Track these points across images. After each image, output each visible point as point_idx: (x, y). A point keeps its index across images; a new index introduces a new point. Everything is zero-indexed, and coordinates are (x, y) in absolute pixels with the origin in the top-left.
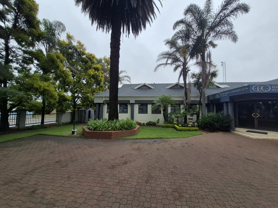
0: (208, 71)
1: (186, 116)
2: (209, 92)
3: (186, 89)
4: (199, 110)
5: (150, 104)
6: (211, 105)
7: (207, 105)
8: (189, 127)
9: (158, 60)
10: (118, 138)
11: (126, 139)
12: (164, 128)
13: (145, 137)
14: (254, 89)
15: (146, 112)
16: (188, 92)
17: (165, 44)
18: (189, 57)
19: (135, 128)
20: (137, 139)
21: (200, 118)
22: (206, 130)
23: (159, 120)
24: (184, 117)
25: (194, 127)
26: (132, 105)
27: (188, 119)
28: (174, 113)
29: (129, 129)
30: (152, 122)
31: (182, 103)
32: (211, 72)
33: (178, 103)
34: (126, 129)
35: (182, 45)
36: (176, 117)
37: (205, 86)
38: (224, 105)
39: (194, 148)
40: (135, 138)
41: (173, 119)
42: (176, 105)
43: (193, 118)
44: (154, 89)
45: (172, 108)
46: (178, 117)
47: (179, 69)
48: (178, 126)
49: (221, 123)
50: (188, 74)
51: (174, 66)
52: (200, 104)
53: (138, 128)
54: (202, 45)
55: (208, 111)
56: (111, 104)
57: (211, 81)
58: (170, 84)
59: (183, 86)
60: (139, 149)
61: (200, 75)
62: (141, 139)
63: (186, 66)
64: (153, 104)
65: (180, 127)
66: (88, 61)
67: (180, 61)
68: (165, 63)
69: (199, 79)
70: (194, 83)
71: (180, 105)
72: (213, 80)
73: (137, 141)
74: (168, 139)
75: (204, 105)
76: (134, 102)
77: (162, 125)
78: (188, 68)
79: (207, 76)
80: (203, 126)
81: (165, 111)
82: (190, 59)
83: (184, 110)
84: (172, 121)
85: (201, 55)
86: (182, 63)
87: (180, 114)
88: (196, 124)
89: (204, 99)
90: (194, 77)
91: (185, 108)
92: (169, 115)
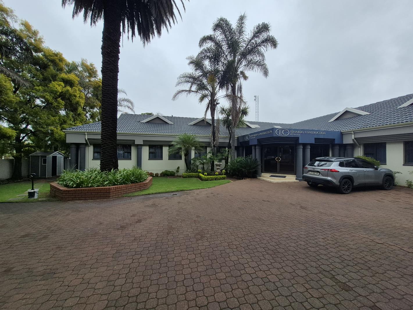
0: (238, 107)
1: (213, 162)
2: (239, 133)
3: (214, 127)
4: (228, 154)
5: (166, 146)
6: (241, 149)
7: (237, 148)
8: (216, 175)
9: (179, 83)
10: (120, 195)
11: (133, 196)
12: (185, 178)
13: (160, 191)
14: (277, 133)
15: (161, 158)
16: (217, 132)
17: (189, 64)
18: (218, 86)
19: (146, 180)
20: (149, 194)
21: (229, 164)
22: (234, 178)
23: (178, 168)
24: (211, 162)
25: (222, 174)
26: (139, 147)
27: (215, 166)
28: (199, 158)
29: (137, 182)
30: (169, 171)
31: (208, 145)
32: (241, 108)
33: (204, 145)
34: (132, 182)
35: (210, 68)
36: (201, 164)
37: (235, 125)
38: (252, 148)
39: (220, 196)
40: (146, 193)
41: (197, 167)
42: (202, 148)
43: (221, 163)
44: (172, 124)
45: (196, 152)
46: (203, 164)
47: (206, 101)
48: (203, 174)
49: (248, 168)
50: (216, 108)
51: (199, 95)
52: (229, 147)
53: (151, 180)
54: (233, 74)
55: (237, 154)
56: (104, 146)
57: (241, 119)
58: (194, 119)
59: (211, 122)
60: (154, 205)
61: (230, 110)
62: (156, 193)
63: (214, 98)
64: (170, 146)
65: (205, 175)
66: (49, 65)
67: (207, 89)
68: (188, 89)
69: (228, 116)
70: (224, 120)
71: (206, 147)
72: (244, 118)
73: (151, 196)
74: (190, 191)
75: (233, 148)
76: (142, 143)
77: (184, 174)
78: (216, 101)
79: (237, 113)
80: (232, 173)
81: (187, 157)
82: (219, 89)
83: (211, 154)
84: (196, 169)
85: (231, 86)
86: (209, 92)
87: (206, 159)
88: (224, 171)
89: (234, 141)
90: (223, 113)
91: (213, 152)
92: (192, 162)
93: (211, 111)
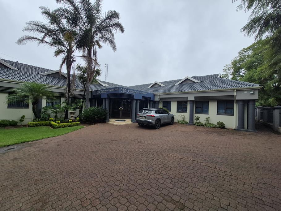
0: (93, 67)
1: (67, 111)
2: (92, 88)
3: (69, 80)
4: (83, 104)
6: (94, 100)
7: (90, 100)
8: (70, 122)
12: (32, 127)
14: (122, 90)
16: (72, 85)
17: (42, 13)
18: (75, 46)
21: (83, 112)
22: (87, 124)
23: (23, 117)
24: (65, 111)
25: (76, 121)
27: (69, 114)
28: (51, 107)
31: (63, 95)
32: (95, 70)
33: (58, 95)
36: (54, 112)
37: (89, 81)
38: (103, 100)
39: (72, 143)
41: (49, 115)
42: (54, 98)
43: (75, 112)
44: (15, 70)
45: (48, 101)
46: (56, 113)
47: (63, 56)
48: (56, 122)
49: (99, 116)
50: (72, 64)
51: (54, 49)
52: (84, 98)
54: (90, 40)
55: (90, 105)
57: (95, 77)
58: (47, 70)
59: (66, 76)
61: (86, 69)
63: (71, 55)
64: (11, 93)
65: (58, 123)
67: (64, 45)
68: (40, 38)
69: (84, 73)
70: (79, 76)
71: (60, 98)
72: (97, 77)
74: (36, 141)
75: (87, 99)
77: (30, 123)
78: (73, 58)
79: (92, 73)
80: (85, 120)
81: (36, 105)
82: (76, 49)
83: (66, 104)
84: (48, 117)
85: (88, 49)
86: (66, 49)
87: (60, 108)
88: (78, 118)
89: (88, 93)
90: (79, 70)
91: (67, 102)
92: (43, 110)
93: (67, 66)
